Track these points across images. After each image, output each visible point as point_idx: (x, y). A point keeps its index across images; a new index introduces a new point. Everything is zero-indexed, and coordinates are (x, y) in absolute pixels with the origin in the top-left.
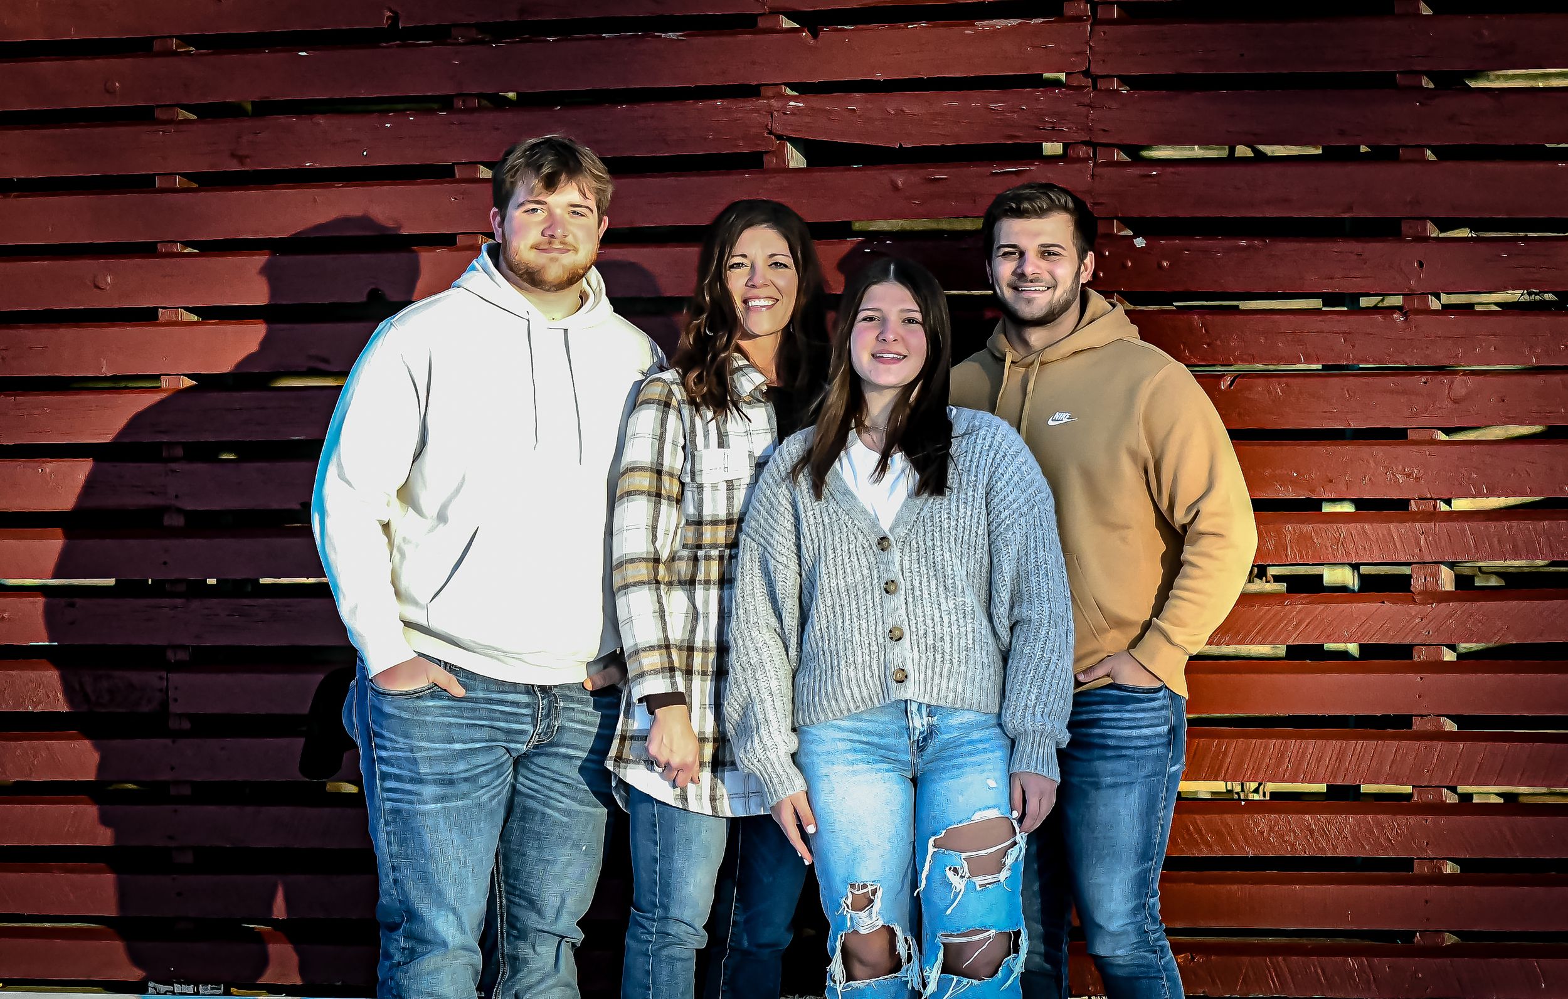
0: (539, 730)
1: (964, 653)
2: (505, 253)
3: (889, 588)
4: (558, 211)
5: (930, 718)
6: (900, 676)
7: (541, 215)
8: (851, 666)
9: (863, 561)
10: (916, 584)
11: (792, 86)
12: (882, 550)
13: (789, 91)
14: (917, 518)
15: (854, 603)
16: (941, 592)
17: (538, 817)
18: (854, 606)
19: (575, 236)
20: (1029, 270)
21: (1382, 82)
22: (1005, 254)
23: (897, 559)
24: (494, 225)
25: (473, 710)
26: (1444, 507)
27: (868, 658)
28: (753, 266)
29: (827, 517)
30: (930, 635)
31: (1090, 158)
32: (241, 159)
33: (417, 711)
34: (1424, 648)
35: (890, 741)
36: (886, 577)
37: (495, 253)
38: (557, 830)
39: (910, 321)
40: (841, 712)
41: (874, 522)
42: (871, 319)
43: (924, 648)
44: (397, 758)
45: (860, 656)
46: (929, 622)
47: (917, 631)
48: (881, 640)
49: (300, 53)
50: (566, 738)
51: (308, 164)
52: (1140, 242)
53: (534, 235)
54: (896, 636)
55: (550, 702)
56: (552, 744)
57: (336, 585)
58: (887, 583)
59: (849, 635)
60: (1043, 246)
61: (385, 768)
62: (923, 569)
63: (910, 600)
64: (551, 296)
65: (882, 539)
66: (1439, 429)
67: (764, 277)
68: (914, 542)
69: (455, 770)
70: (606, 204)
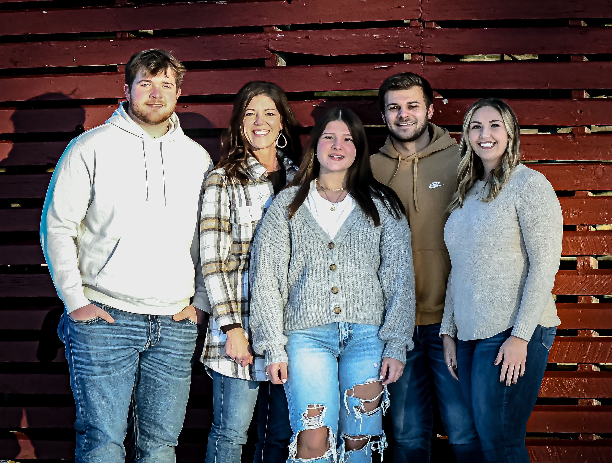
0: (151, 338)
1: (368, 298)
2: (131, 106)
3: (332, 268)
4: (157, 86)
5: (350, 330)
6: (337, 310)
7: (149, 88)
8: (313, 304)
9: (321, 254)
10: (345, 266)
11: (279, 27)
12: (330, 249)
13: (277, 29)
14: (348, 234)
15: (315, 274)
16: (357, 270)
17: (152, 382)
18: (315, 275)
19: (165, 99)
20: (404, 115)
21: (563, 23)
22: (391, 109)
23: (337, 254)
24: (126, 93)
25: (118, 330)
26: (592, 229)
27: (321, 301)
28: (257, 114)
29: (303, 232)
30: (352, 290)
31: (422, 61)
32: (15, 63)
33: (90, 331)
34: (583, 297)
35: (330, 340)
36: (331, 262)
37: (127, 106)
38: (162, 389)
39: (348, 140)
40: (306, 326)
41: (327, 236)
42: (329, 138)
43: (348, 297)
44: (82, 353)
45: (317, 300)
46: (351, 285)
47: (345, 289)
48: (327, 293)
49: (43, 12)
50: (164, 343)
51: (47, 65)
52: (446, 101)
53: (146, 98)
54: (335, 291)
55: (155, 326)
56: (158, 346)
57: (52, 268)
58: (331, 265)
59: (312, 289)
60: (409, 103)
61: (76, 358)
62: (349, 258)
63: (342, 274)
64: (153, 127)
65: (330, 243)
66: (590, 191)
67: (263, 120)
68: (345, 246)
69: (109, 359)
70: (180, 82)
